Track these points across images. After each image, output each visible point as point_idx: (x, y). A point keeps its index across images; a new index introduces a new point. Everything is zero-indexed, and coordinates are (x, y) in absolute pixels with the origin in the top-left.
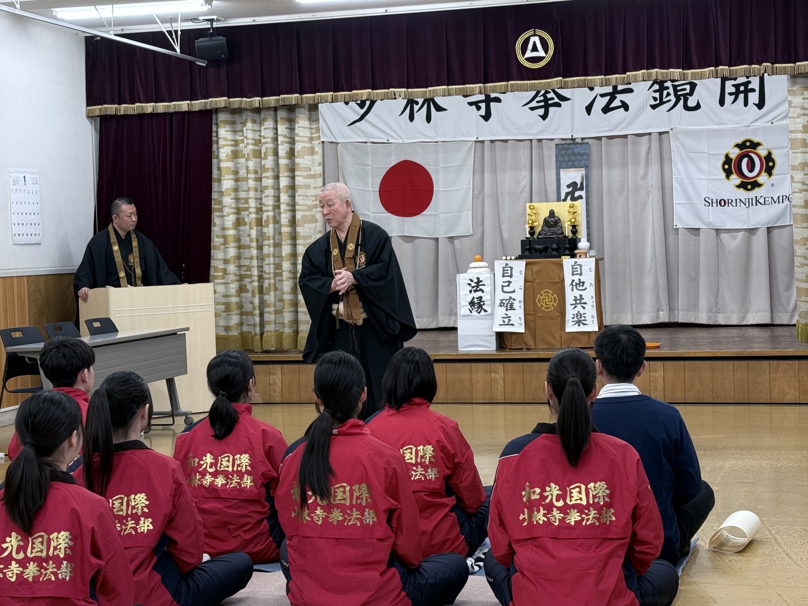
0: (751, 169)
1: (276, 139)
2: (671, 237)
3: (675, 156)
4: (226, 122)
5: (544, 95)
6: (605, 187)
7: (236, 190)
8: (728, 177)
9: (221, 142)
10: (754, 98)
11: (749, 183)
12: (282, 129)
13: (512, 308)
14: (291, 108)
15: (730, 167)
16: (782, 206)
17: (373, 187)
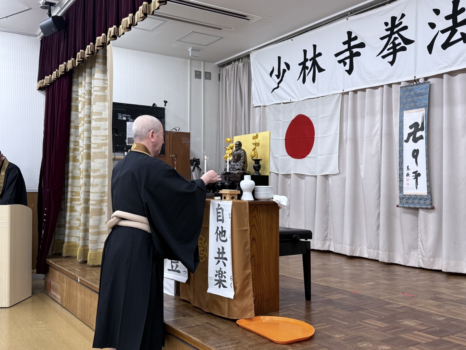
5: (393, 42)
6: (443, 124)
17: (282, 137)
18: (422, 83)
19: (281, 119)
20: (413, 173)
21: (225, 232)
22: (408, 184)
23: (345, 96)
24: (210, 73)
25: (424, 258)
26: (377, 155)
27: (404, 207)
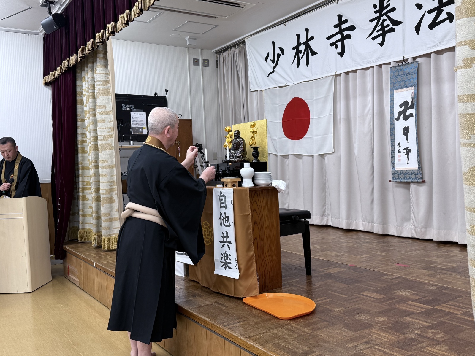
17: (279, 119)
18: (411, 63)
19: (278, 102)
20: (404, 149)
21: (228, 217)
22: (400, 160)
23: (338, 78)
24: (208, 60)
25: (416, 229)
26: (370, 134)
27: (396, 182)
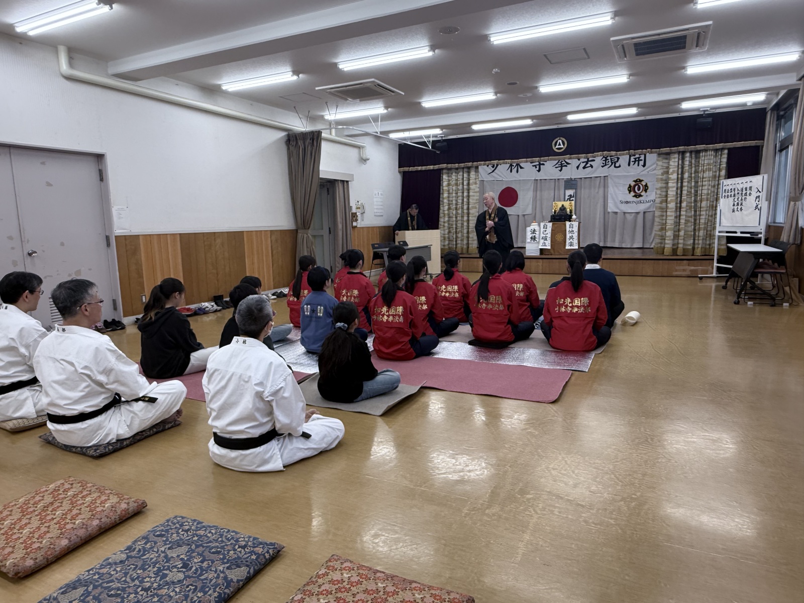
0: (639, 189)
1: (463, 179)
2: (606, 215)
3: (610, 185)
4: (446, 173)
5: (561, 162)
6: (582, 196)
7: (449, 197)
8: (630, 193)
9: (444, 180)
10: (642, 163)
11: (637, 195)
12: (465, 175)
13: (546, 240)
14: (469, 168)
15: (631, 189)
16: (650, 204)
18: (574, 180)
19: (495, 188)
23: (536, 181)
